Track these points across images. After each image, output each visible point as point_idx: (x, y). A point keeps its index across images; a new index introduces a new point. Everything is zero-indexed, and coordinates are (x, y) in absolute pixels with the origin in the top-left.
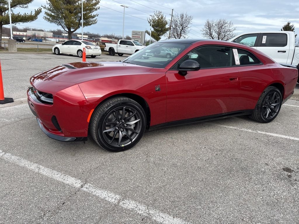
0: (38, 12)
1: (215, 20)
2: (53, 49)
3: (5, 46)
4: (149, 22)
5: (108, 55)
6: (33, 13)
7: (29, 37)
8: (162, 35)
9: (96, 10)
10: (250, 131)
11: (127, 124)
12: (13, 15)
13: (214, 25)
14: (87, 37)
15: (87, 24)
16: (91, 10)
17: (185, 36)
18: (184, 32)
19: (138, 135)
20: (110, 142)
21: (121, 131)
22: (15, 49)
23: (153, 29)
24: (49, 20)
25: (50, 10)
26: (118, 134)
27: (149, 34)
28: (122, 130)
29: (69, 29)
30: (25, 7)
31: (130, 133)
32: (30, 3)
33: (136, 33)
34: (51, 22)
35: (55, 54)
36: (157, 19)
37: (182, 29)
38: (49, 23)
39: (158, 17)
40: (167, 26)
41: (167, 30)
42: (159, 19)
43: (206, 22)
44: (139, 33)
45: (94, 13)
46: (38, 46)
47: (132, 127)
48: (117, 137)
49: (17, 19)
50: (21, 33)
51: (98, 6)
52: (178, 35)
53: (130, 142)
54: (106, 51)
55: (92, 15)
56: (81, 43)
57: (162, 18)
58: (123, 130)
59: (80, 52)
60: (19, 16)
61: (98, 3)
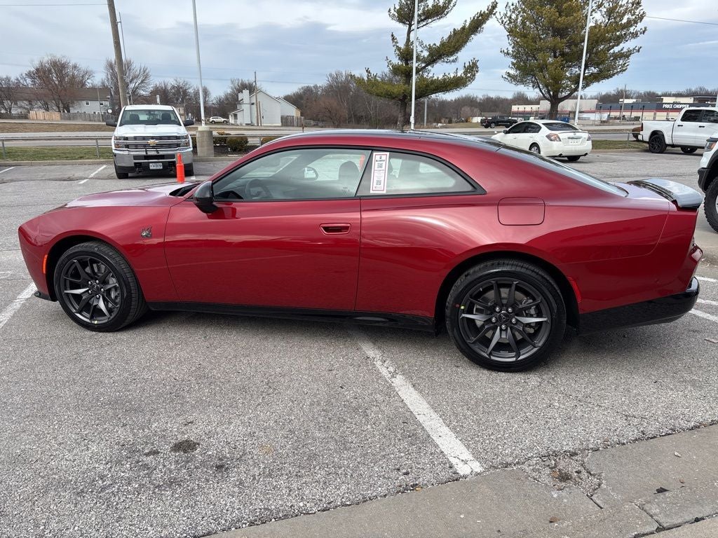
0: (472, 69)
5: (646, 151)
6: (460, 73)
9: (635, 35)
24: (514, 78)
32: (459, 53)
45: (625, 46)
50: (528, 108)
51: (640, 26)
54: (643, 141)
56: (540, 128)
59: (536, 148)
60: (433, 82)
61: (641, 18)
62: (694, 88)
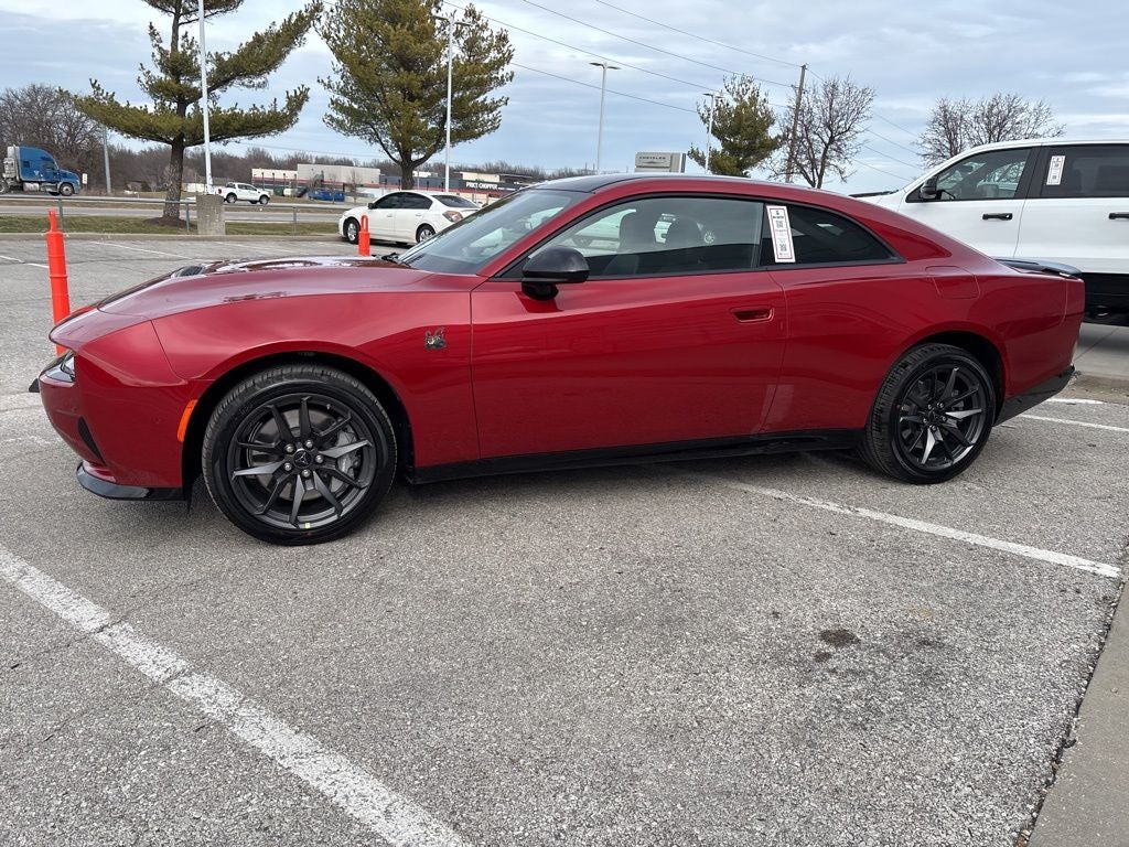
0: (298, 101)
1: (973, 100)
2: (341, 222)
3: (188, 215)
4: (702, 118)
6: (282, 105)
7: (302, 184)
8: (752, 164)
9: (501, 82)
10: (833, 507)
11: (325, 457)
12: (216, 112)
13: (969, 117)
14: (496, 179)
15: (465, 134)
16: (483, 86)
17: (842, 167)
18: (839, 150)
19: (362, 493)
20: (258, 509)
21: (303, 479)
22: (216, 227)
23: (718, 146)
24: (340, 125)
25: (345, 94)
26: (289, 485)
27: (701, 161)
28: (306, 473)
29: (406, 154)
30: (259, 86)
31: (336, 485)
32: (272, 73)
33: (650, 160)
34: (349, 131)
35: (346, 239)
36: (734, 105)
37: (832, 139)
38: (340, 135)
39: (739, 99)
40: (773, 132)
41: (773, 145)
42: (743, 105)
43: (937, 109)
44: (662, 161)
45: (491, 96)
46: (295, 216)
47: (344, 467)
48: (285, 495)
49: (227, 127)
50: (279, 174)
51: (507, 69)
52: (813, 161)
53: (335, 518)
55: (488, 102)
56: (430, 202)
57: (753, 100)
58: (311, 477)
59: (428, 232)
60: (235, 116)
61: (506, 59)
62: (494, 163)
